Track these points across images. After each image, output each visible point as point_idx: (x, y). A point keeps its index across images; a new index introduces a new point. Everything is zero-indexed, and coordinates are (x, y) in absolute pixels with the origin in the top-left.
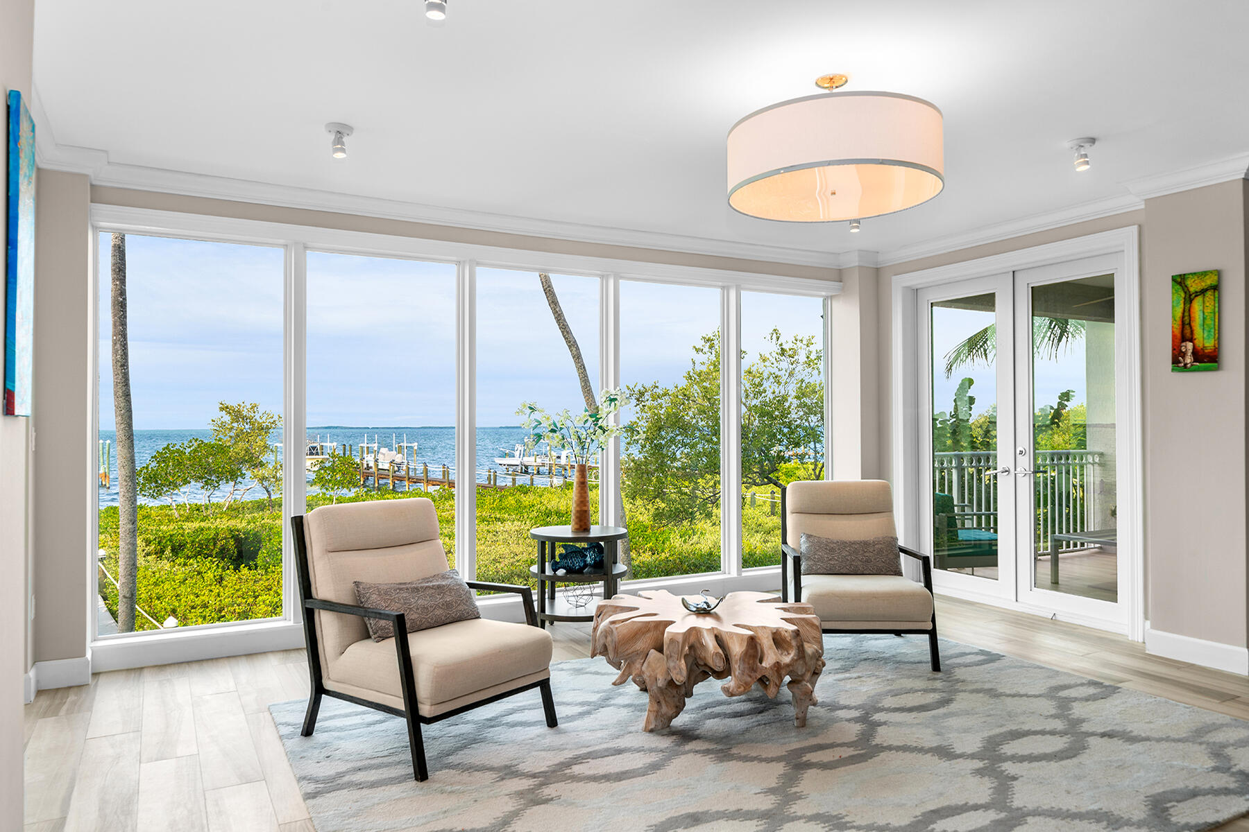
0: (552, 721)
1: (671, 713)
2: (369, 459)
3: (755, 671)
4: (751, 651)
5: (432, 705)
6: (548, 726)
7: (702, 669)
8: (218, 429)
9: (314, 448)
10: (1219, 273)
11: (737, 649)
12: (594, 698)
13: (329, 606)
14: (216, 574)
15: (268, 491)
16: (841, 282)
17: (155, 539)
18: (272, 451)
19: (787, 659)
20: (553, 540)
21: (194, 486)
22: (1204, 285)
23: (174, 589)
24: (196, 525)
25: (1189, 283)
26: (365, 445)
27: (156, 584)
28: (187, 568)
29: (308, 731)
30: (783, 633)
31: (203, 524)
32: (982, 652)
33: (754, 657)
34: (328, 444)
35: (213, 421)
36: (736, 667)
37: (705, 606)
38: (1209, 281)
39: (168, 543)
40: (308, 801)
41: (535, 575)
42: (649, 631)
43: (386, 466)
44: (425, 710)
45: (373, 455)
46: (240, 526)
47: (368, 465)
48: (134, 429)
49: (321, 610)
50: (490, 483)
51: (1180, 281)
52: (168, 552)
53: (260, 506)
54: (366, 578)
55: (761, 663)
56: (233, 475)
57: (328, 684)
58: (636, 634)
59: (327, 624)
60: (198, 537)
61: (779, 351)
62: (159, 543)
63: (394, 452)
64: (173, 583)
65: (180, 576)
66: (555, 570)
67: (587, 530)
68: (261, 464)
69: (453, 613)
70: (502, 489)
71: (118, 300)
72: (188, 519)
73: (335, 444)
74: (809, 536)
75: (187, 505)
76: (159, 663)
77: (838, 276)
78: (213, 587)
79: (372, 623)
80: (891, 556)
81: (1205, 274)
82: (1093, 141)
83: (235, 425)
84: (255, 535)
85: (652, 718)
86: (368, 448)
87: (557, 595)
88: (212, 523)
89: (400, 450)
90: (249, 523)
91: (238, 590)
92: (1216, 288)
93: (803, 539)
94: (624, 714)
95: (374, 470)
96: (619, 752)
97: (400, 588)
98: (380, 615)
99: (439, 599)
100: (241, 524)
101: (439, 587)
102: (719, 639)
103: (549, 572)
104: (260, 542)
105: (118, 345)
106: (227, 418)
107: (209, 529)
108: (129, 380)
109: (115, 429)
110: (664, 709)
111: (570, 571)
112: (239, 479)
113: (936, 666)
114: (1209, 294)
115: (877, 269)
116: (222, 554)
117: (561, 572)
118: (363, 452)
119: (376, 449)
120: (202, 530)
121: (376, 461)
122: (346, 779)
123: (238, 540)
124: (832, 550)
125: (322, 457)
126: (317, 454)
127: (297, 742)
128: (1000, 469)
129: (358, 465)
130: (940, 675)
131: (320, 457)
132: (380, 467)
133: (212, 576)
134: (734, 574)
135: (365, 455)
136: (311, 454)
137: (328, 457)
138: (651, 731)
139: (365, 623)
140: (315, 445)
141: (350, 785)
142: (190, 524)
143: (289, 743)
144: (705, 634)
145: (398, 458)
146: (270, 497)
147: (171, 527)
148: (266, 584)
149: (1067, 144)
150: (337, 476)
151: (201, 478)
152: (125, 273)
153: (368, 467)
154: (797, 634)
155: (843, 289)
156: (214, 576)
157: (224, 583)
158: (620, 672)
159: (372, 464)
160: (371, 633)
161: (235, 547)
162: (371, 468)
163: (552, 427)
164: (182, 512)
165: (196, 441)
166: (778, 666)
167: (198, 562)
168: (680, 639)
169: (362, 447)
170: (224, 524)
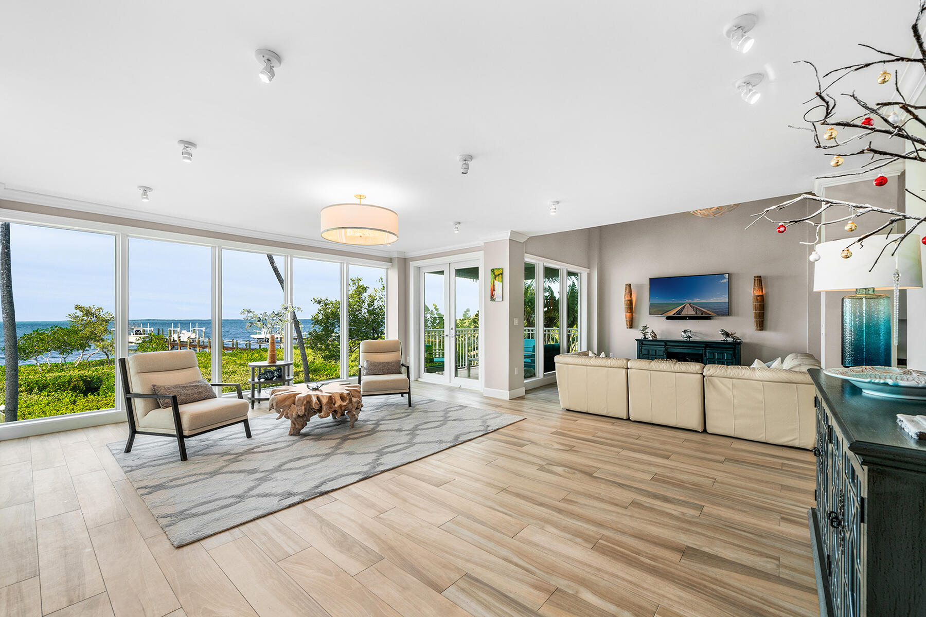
0: (249, 435)
1: (299, 427)
2: (175, 337)
3: (331, 408)
4: (330, 401)
5: (190, 430)
6: (247, 438)
7: (314, 410)
8: (73, 320)
9: (138, 331)
10: (503, 269)
11: (324, 401)
12: (271, 427)
13: (138, 396)
14: (71, 399)
15: (106, 354)
16: (391, 262)
17: (25, 383)
18: (110, 333)
19: (345, 404)
20: (260, 367)
21: (54, 353)
22: (499, 273)
23: (41, 409)
24: (56, 374)
25: (495, 272)
26: (172, 329)
27: (27, 407)
28: (49, 397)
29: (128, 450)
30: (344, 394)
31: (60, 374)
32: (429, 400)
33: (331, 403)
34: (148, 329)
35: (69, 315)
36: (324, 408)
37: (317, 387)
38: (500, 272)
39: (35, 385)
40: (127, 474)
41: (250, 382)
42: (291, 397)
43: (186, 340)
44: (186, 433)
45: (177, 334)
46: (87, 374)
47: (174, 339)
48: (16, 321)
49: (135, 398)
50: (247, 347)
51: (493, 271)
52: (36, 390)
53: (102, 363)
54: (158, 383)
55: (334, 405)
56: (83, 347)
57: (138, 429)
58: (285, 399)
59: (138, 404)
60: (57, 381)
61: (382, 288)
62: (28, 385)
63: (191, 333)
64: (40, 406)
65: (45, 401)
66: (259, 380)
67: (275, 362)
68: (103, 340)
69: (203, 396)
70: (253, 350)
71: (4, 251)
72: (49, 372)
73: (152, 329)
74: (367, 361)
75: (49, 364)
76: (40, 434)
77: (390, 260)
78: (69, 406)
79: (161, 401)
80: (398, 367)
81: (499, 269)
82: (460, 223)
83: (85, 318)
84: (98, 378)
85: (292, 430)
86: (174, 330)
87: (261, 391)
88: (67, 373)
89: (194, 331)
90: (94, 372)
91: (87, 406)
92: (502, 274)
93: (365, 362)
94: (282, 431)
95: (178, 342)
96: (276, 443)
97: (176, 387)
98: (164, 397)
99: (196, 390)
100: (86, 373)
101: (196, 386)
102: (318, 398)
103: (256, 380)
104: (101, 381)
105: (5, 276)
106: (79, 314)
107: (65, 376)
108: (12, 294)
109: (2, 321)
110: (297, 426)
111: (266, 379)
112: (87, 348)
113: (410, 405)
114: (500, 275)
115: (405, 259)
116: (74, 389)
117: (262, 380)
118: (171, 333)
119: (179, 331)
120: (60, 377)
121: (179, 337)
122: (147, 464)
123: (85, 381)
124: (375, 366)
125: (144, 335)
126: (141, 334)
127: (123, 455)
128: (445, 335)
129: (167, 339)
130: (410, 408)
131: (143, 336)
132: (182, 340)
133: (68, 400)
134: (345, 379)
135: (172, 334)
136: (136, 334)
137: (147, 335)
138: (291, 435)
139: (158, 402)
140: (138, 329)
141: (149, 466)
142: (51, 375)
143: (118, 456)
144: (313, 396)
145: (193, 336)
146: (108, 358)
147: (37, 376)
148: (106, 402)
149: (452, 224)
150: (153, 346)
151: (59, 348)
152: (9, 237)
153: (174, 341)
154: (349, 394)
155: (392, 266)
156: (70, 401)
157: (77, 403)
158: (279, 415)
159: (176, 339)
160: (161, 406)
161: (84, 385)
162: (176, 341)
163: (258, 319)
164: (44, 368)
165: (56, 327)
166: (341, 406)
167: (58, 394)
168: (302, 399)
169: (170, 330)
170: (76, 373)
